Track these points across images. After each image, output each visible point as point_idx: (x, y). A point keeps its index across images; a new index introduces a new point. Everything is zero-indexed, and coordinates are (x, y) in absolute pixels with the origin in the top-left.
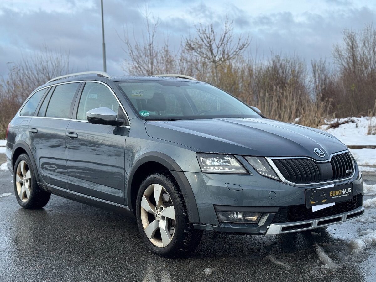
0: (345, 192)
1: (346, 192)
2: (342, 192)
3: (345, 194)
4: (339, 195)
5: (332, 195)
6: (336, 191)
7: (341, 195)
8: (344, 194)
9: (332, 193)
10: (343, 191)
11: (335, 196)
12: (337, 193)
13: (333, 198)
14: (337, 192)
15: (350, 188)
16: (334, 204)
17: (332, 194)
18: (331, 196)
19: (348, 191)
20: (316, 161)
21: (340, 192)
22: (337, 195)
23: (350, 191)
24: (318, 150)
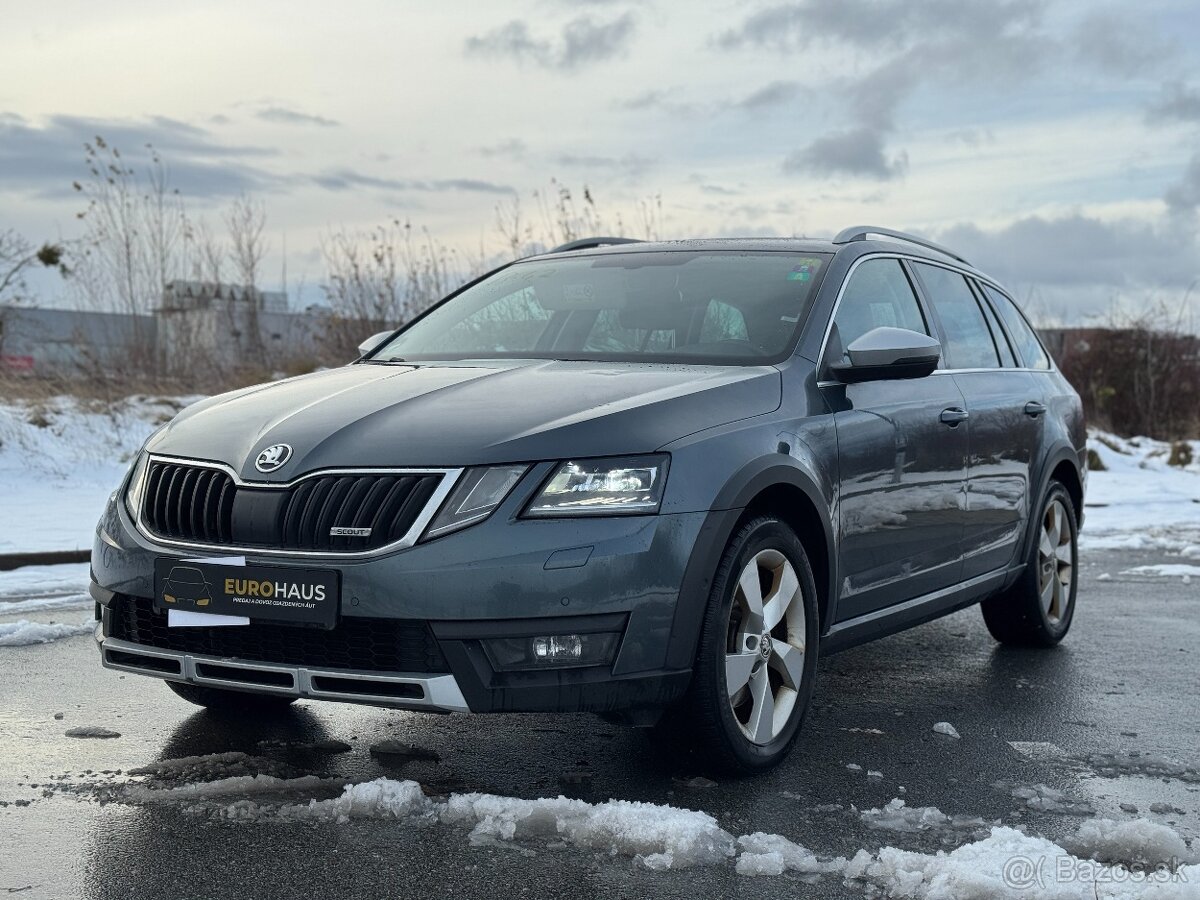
0: (291, 593)
1: (297, 594)
2: (277, 590)
3: (294, 599)
4: (261, 597)
5: (232, 592)
6: (251, 583)
7: (272, 598)
8: (287, 600)
9: (234, 584)
10: (281, 586)
11: (246, 596)
12: (255, 590)
13: (235, 599)
14: (253, 587)
15: (323, 587)
16: (245, 621)
17: (234, 589)
18: (227, 591)
19: (307, 594)
20: (238, 482)
21: (267, 589)
22: (253, 597)
23: (321, 596)
24: (280, 449)
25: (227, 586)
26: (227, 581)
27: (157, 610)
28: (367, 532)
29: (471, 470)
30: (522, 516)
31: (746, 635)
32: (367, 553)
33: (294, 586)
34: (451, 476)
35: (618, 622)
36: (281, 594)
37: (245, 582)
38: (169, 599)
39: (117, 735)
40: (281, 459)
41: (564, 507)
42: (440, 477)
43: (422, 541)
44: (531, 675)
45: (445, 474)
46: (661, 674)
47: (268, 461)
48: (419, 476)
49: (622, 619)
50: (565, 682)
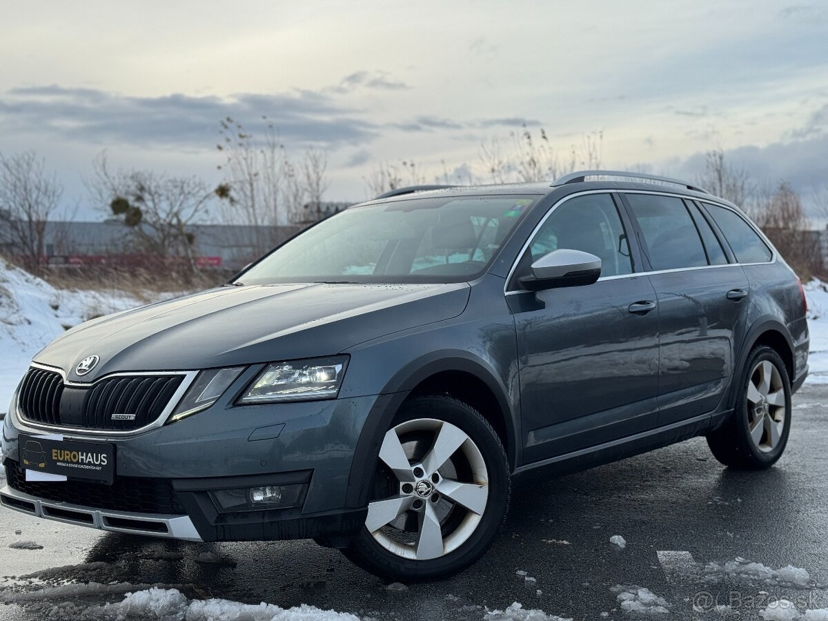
0: (88, 459)
1: (91, 460)
2: (80, 457)
3: (89, 464)
4: (71, 462)
5: (56, 458)
6: (66, 452)
7: (77, 463)
8: (85, 464)
9: (57, 453)
10: (82, 455)
11: (63, 461)
12: (68, 457)
13: (58, 464)
14: (67, 455)
15: (105, 456)
16: (63, 478)
17: (57, 456)
19: (97, 460)
20: (66, 383)
21: (75, 457)
22: (67, 462)
23: (104, 462)
24: (92, 359)
25: (54, 454)
26: (54, 451)
27: (20, 470)
28: (132, 417)
29: (204, 372)
30: (236, 402)
31: (402, 484)
32: (134, 431)
33: (90, 454)
34: (190, 376)
35: (304, 476)
36: (82, 459)
37: (63, 451)
38: (26, 462)
39: (41, 548)
40: (90, 367)
41: (270, 396)
42: (183, 377)
43: (168, 422)
44: (245, 515)
45: (186, 375)
46: (342, 512)
47: (83, 367)
48: (169, 377)
49: (308, 474)
50: (267, 520)
